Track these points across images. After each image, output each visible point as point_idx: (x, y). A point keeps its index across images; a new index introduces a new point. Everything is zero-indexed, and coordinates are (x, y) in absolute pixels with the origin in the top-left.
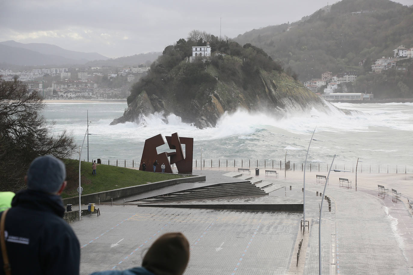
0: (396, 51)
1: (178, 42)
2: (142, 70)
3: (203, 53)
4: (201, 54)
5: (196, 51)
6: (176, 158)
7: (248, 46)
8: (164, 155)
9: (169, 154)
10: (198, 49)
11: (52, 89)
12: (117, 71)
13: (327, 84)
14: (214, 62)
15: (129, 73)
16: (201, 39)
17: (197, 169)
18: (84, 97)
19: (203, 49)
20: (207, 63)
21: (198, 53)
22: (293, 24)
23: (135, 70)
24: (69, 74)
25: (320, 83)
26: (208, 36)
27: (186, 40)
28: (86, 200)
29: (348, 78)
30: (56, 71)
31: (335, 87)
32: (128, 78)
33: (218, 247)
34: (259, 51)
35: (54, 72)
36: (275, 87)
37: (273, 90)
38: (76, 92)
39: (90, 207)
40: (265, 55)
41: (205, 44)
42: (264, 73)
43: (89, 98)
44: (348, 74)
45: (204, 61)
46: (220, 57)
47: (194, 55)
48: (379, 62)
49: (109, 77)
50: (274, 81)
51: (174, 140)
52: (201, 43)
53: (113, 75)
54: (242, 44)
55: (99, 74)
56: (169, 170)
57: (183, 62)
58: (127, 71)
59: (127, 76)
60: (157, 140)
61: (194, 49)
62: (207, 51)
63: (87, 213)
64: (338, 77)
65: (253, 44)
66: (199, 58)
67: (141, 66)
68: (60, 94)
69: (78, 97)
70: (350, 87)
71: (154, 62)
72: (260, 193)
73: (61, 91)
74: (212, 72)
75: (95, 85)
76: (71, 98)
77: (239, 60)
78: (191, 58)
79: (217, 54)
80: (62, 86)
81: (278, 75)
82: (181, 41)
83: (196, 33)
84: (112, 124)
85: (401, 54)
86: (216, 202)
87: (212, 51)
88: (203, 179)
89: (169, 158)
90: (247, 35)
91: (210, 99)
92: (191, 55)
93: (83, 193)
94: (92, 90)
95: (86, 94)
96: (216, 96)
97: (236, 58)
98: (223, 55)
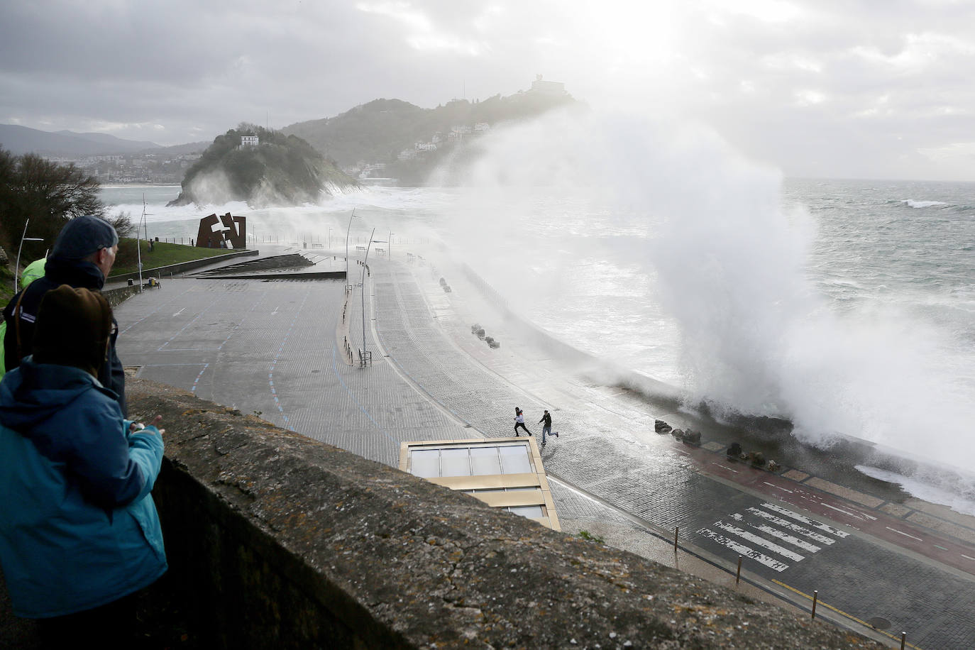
0: (416, 144)
1: (228, 133)
2: (194, 157)
3: (251, 142)
4: (249, 143)
5: (245, 140)
6: (230, 235)
7: (292, 136)
8: (219, 232)
9: (224, 232)
10: (247, 139)
11: (108, 174)
12: (170, 159)
13: (362, 171)
14: (262, 151)
15: (182, 160)
16: (249, 130)
17: (250, 245)
18: (140, 182)
19: (251, 139)
20: (256, 152)
21: (247, 142)
22: (330, 119)
23: (188, 157)
24: (125, 161)
25: (355, 170)
26: (256, 128)
27: (236, 130)
28: (146, 275)
29: (379, 166)
30: (111, 158)
31: (369, 172)
32: (182, 165)
34: (302, 141)
35: (110, 159)
36: (317, 172)
37: (315, 175)
38: (131, 178)
39: (150, 281)
40: (308, 144)
41: (252, 135)
42: (307, 160)
43: (144, 183)
44: (379, 162)
45: (253, 149)
46: (267, 146)
47: (243, 144)
48: (403, 153)
49: (163, 164)
50: (316, 168)
51: (227, 219)
52: (249, 134)
53: (167, 162)
54: (287, 135)
55: (154, 161)
56: (225, 246)
57: (233, 150)
58: (180, 158)
59: (180, 162)
60: (212, 219)
61: (243, 139)
62: (255, 141)
63: (149, 286)
64: (371, 165)
65: (297, 135)
66: (248, 147)
67: (193, 154)
68: (116, 179)
69: (133, 182)
70: (381, 173)
71: (206, 150)
72: (309, 263)
73: (117, 177)
74: (261, 159)
75: (150, 171)
76: (126, 183)
77: (284, 149)
78: (240, 146)
79: (264, 143)
80: (118, 172)
81: (320, 162)
82: (231, 132)
83: (244, 124)
84: (167, 205)
85: (420, 146)
86: (268, 273)
87: (260, 141)
88: (256, 253)
89: (224, 235)
90: (291, 127)
91: (259, 183)
92: (241, 144)
93: (143, 268)
94: (147, 176)
95: (142, 179)
96: (264, 179)
97: (282, 147)
98: (270, 144)
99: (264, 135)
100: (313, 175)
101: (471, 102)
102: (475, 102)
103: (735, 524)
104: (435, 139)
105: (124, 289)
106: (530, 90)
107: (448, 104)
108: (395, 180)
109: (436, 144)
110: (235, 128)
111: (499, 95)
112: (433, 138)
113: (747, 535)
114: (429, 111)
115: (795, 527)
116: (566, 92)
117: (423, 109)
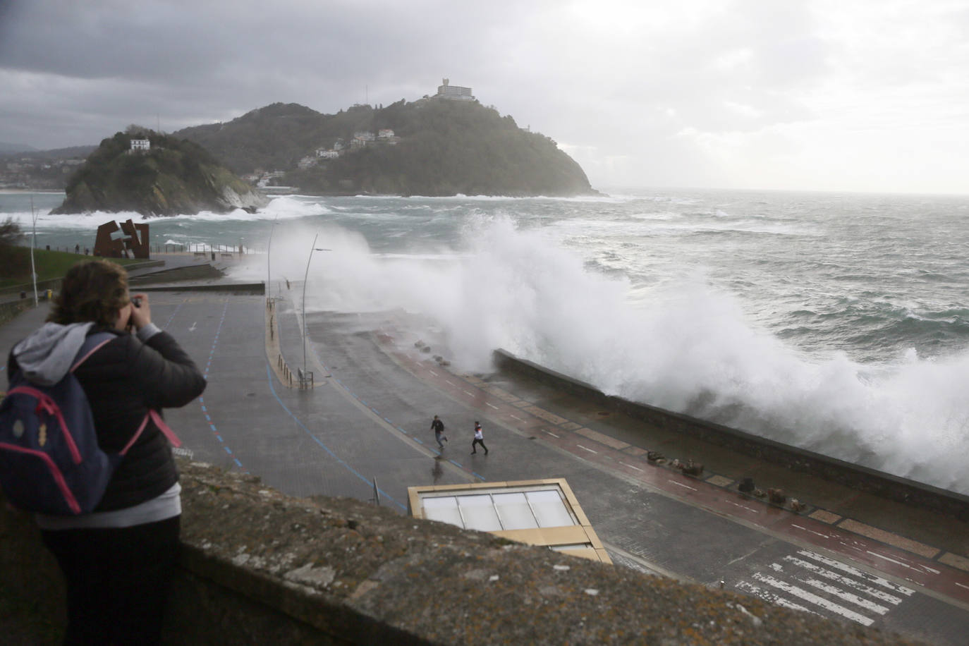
0: (317, 151)
1: (115, 135)
2: (77, 162)
3: (142, 146)
4: (140, 147)
5: (135, 144)
6: (131, 244)
7: (186, 141)
8: (119, 241)
9: (125, 240)
10: (137, 142)
12: (50, 163)
13: (260, 178)
14: (153, 155)
15: (63, 165)
16: (139, 133)
17: (154, 255)
18: (17, 187)
19: (141, 143)
20: (147, 156)
21: (137, 146)
22: (225, 124)
23: (71, 162)
25: (253, 178)
26: (146, 131)
27: (124, 133)
28: (41, 287)
29: (278, 174)
31: (267, 181)
32: (64, 170)
33: (191, 327)
34: (197, 146)
36: (214, 179)
37: (212, 182)
38: (6, 183)
39: (47, 294)
40: (203, 150)
41: (143, 138)
42: (203, 167)
43: (22, 188)
44: (278, 170)
45: (144, 153)
46: (160, 151)
47: (133, 148)
48: (304, 160)
49: (42, 169)
50: (212, 174)
51: (128, 226)
52: (139, 137)
53: (47, 167)
54: (179, 139)
55: (31, 165)
56: (126, 256)
57: (122, 154)
58: (61, 162)
59: (61, 167)
60: (111, 226)
61: (133, 142)
62: (146, 145)
63: (45, 299)
64: (270, 172)
65: (191, 140)
66: (139, 151)
67: (76, 158)
69: (9, 188)
70: (281, 182)
71: (92, 154)
72: (221, 275)
74: (152, 164)
75: (28, 176)
77: (178, 154)
78: (129, 151)
79: (157, 148)
81: (216, 168)
82: (119, 134)
83: (133, 127)
84: (51, 214)
85: (323, 154)
86: (178, 285)
87: (151, 144)
88: (162, 264)
89: (125, 244)
91: (152, 190)
92: (130, 148)
93: (38, 279)
94: (24, 181)
95: (19, 185)
96: (157, 187)
97: (176, 152)
98: (163, 149)
99: (156, 138)
100: (210, 183)
101: (374, 107)
102: (378, 107)
103: (778, 577)
104: (337, 146)
105: (17, 303)
106: (436, 95)
107: (351, 109)
108: (296, 189)
109: (338, 151)
110: (123, 130)
111: (403, 100)
112: (336, 145)
113: (795, 591)
114: (329, 117)
115: (847, 581)
116: (473, 97)
117: (323, 115)
